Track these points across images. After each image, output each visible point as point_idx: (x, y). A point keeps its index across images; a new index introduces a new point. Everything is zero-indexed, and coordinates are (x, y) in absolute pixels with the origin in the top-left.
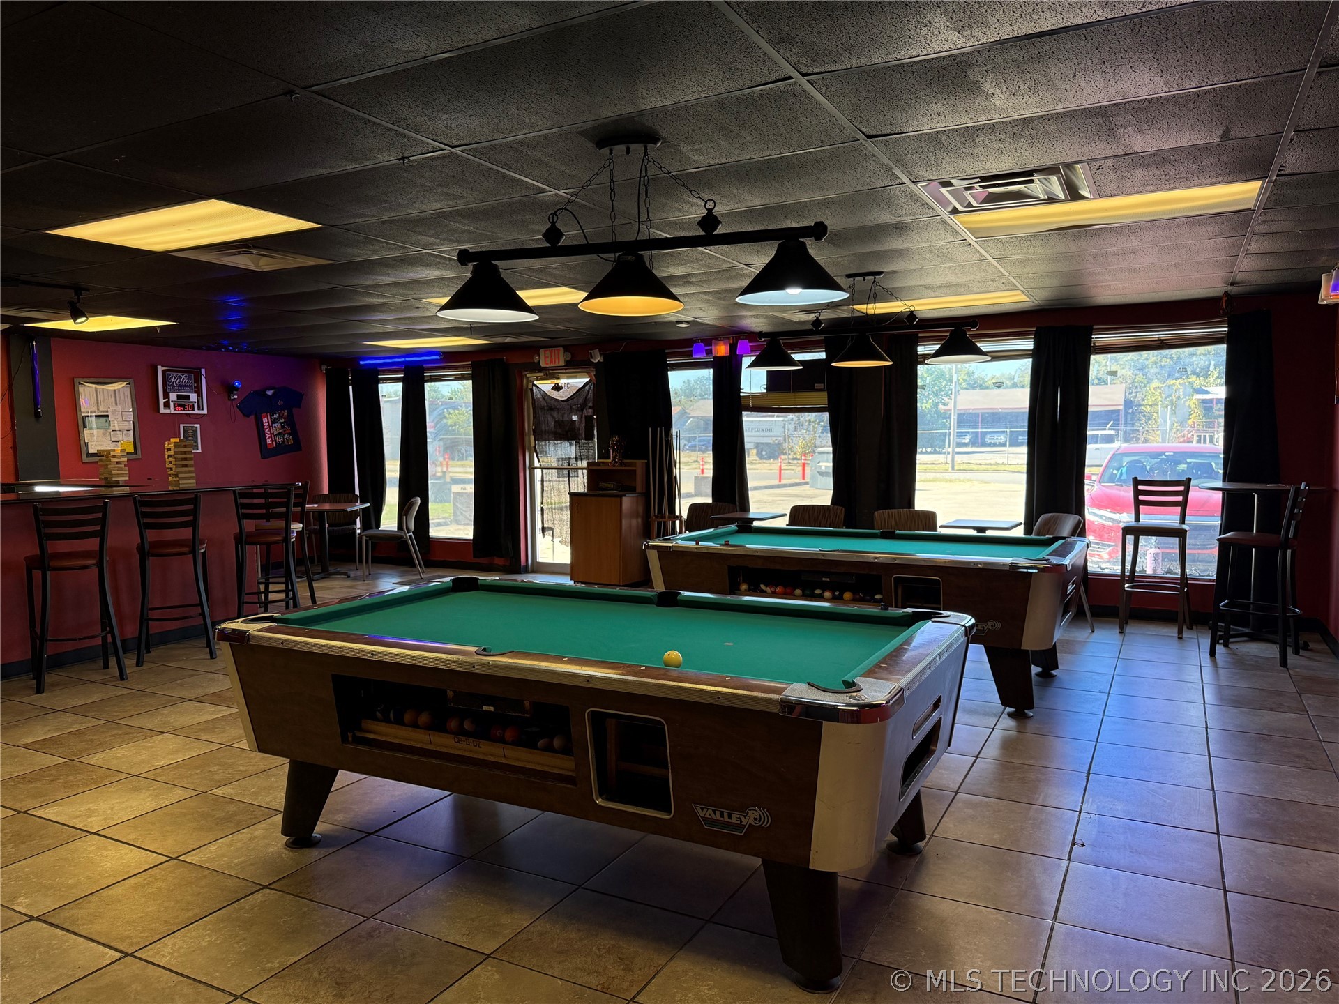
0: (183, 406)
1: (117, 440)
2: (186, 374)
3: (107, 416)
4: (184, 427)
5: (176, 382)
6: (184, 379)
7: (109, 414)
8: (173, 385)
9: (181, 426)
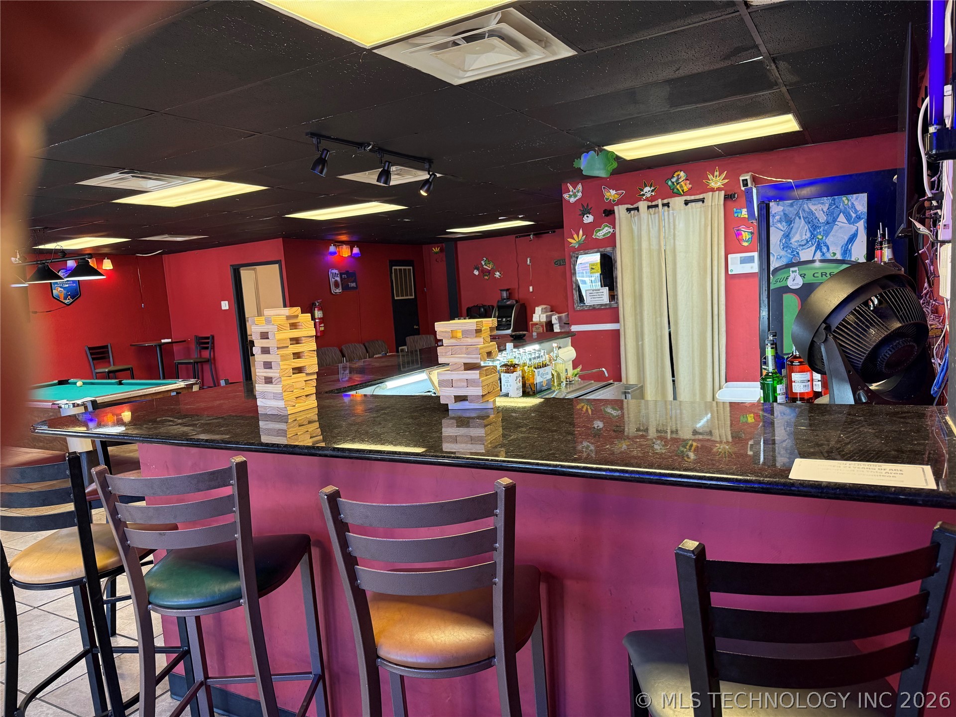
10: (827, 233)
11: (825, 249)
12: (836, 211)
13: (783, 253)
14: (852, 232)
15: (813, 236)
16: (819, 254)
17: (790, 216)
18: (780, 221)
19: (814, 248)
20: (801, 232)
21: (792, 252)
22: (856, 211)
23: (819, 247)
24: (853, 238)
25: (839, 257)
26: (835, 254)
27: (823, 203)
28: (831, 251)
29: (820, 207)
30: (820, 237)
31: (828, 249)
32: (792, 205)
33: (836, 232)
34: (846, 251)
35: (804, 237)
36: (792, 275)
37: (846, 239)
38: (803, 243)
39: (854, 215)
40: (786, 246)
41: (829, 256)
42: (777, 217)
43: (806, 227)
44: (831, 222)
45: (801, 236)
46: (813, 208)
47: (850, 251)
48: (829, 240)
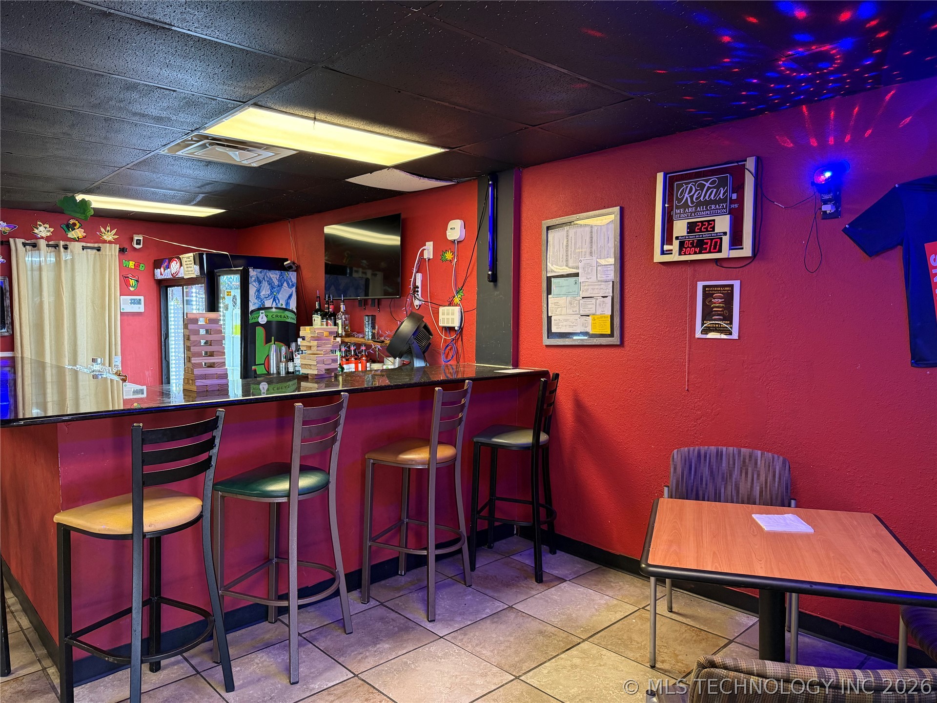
0: (701, 246)
1: (587, 313)
2: (714, 178)
3: (577, 275)
4: (705, 287)
5: (692, 197)
6: (709, 188)
7: (580, 271)
8: (686, 205)
9: (700, 285)
10: (278, 292)
11: (277, 302)
12: (283, 280)
13: (256, 301)
14: (290, 293)
15: (272, 293)
16: (274, 305)
17: (260, 279)
18: (255, 281)
19: (272, 300)
20: (265, 291)
21: (261, 301)
22: (292, 282)
23: (274, 300)
24: (290, 297)
25: (284, 306)
26: (282, 305)
27: (276, 274)
28: (280, 303)
29: (275, 276)
30: (275, 294)
31: (279, 302)
32: (261, 272)
33: (283, 292)
34: (287, 304)
35: (267, 293)
36: (261, 315)
37: (287, 296)
38: (267, 296)
39: (291, 284)
40: (258, 297)
41: (279, 306)
42: (253, 279)
43: (268, 287)
44: (280, 286)
45: (266, 292)
46: (272, 276)
47: (289, 303)
48: (279, 296)
